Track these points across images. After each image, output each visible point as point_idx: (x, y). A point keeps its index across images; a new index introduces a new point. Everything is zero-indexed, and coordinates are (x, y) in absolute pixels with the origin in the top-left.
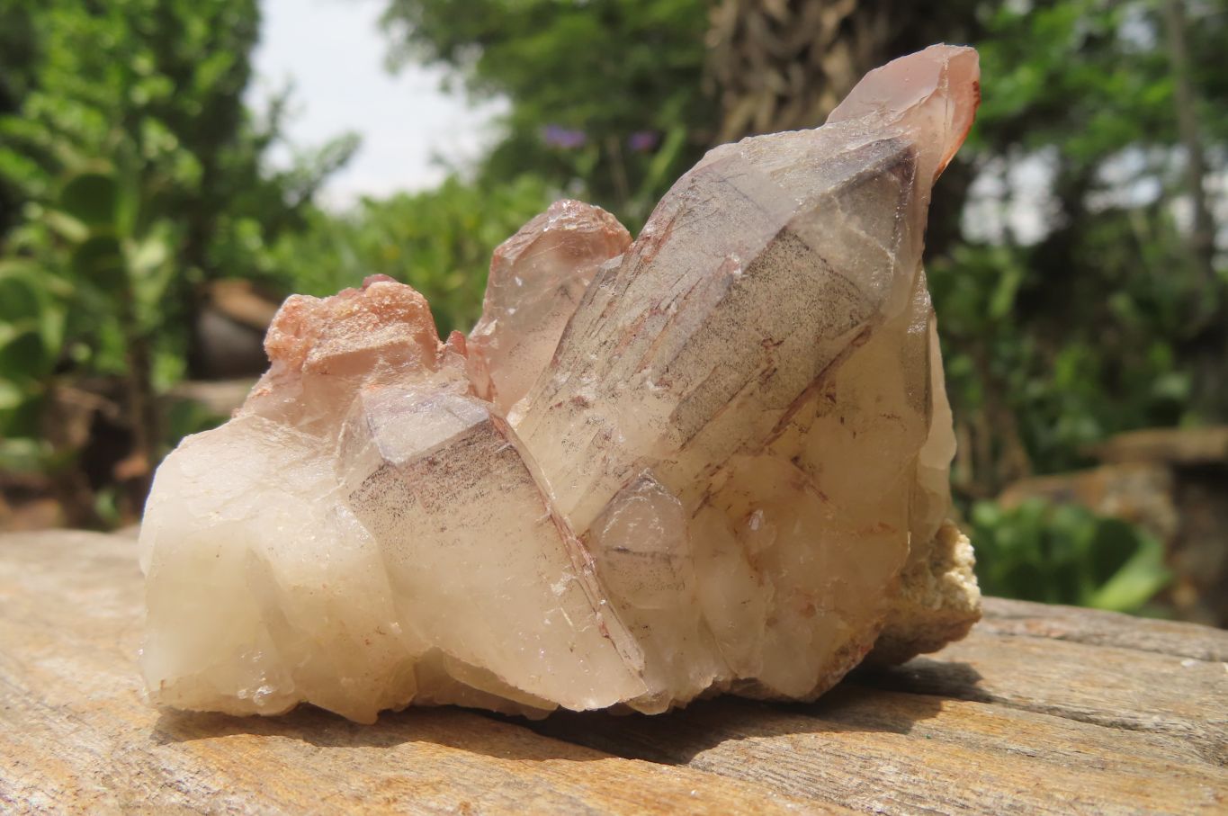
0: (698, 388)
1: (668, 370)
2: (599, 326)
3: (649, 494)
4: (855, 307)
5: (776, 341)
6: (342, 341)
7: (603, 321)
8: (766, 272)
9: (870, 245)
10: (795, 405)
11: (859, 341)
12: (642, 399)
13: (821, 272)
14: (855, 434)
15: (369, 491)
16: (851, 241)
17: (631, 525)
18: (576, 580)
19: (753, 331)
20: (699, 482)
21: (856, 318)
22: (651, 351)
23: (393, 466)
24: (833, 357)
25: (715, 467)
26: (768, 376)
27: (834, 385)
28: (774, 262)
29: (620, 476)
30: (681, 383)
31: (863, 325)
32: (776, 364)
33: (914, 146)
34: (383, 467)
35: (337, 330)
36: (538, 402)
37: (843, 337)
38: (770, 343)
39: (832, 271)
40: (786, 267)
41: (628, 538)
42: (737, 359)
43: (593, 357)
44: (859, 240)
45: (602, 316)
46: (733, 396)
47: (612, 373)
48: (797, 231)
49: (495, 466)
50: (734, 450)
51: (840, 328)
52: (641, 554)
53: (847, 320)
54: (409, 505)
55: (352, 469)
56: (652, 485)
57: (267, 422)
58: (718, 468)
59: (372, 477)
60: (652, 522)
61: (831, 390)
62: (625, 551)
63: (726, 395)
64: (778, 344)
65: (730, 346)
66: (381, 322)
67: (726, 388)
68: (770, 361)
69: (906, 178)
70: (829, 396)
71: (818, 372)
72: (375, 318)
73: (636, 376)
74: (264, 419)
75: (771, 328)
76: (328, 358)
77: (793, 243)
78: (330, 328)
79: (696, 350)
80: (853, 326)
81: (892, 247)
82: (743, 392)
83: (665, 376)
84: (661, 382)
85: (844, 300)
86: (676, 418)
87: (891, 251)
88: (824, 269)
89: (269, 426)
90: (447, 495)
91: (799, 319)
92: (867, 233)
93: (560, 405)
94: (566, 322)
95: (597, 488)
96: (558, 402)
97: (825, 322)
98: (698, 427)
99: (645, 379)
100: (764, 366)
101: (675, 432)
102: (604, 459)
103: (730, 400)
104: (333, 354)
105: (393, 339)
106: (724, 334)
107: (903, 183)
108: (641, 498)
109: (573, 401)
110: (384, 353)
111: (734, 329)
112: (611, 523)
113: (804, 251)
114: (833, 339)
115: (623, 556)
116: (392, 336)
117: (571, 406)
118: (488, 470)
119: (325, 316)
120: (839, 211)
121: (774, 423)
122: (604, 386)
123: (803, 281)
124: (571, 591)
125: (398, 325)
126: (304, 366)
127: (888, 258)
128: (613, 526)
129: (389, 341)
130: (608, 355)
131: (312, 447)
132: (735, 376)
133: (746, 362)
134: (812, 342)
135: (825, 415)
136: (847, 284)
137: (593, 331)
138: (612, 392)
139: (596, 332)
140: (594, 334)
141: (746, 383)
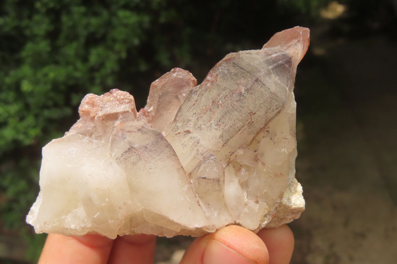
0: (229, 127)
1: (220, 121)
2: (192, 108)
3: (214, 160)
4: (277, 103)
5: (254, 113)
6: (108, 109)
7: (194, 107)
8: (251, 91)
9: (281, 85)
10: (258, 133)
11: (278, 114)
12: (211, 130)
13: (268, 92)
14: (275, 143)
15: (124, 157)
16: (276, 84)
17: (208, 170)
18: (190, 187)
19: (247, 109)
20: (226, 158)
21: (278, 106)
22: (213, 115)
23: (134, 148)
24: (270, 118)
25: (232, 153)
26: (251, 124)
27: (269, 128)
28: (254, 88)
29: (202, 155)
30: (224, 125)
31: (279, 109)
32: (253, 120)
33: (292, 56)
34: (130, 149)
35: (106, 106)
36: (171, 133)
37: (274, 112)
38: (252, 114)
39: (271, 92)
40: (257, 90)
41: (206, 174)
42: (241, 118)
43: (191, 118)
44: (278, 83)
45: (194, 105)
46: (240, 130)
47: (198, 123)
48: (261, 79)
49: (165, 150)
50: (238, 147)
51: (273, 110)
52: (210, 179)
53: (275, 107)
54: (139, 161)
55: (117, 150)
56: (214, 157)
57: (81, 136)
58: (233, 153)
59: (126, 152)
60: (214, 169)
61: (268, 129)
62: (205, 178)
63: (238, 129)
64: (254, 114)
65: (240, 114)
66: (120, 104)
67: (238, 127)
68: (251, 119)
69: (290, 66)
70: (267, 131)
71: (266, 123)
72: (118, 103)
73: (208, 123)
74: (79, 135)
75: (252, 109)
76: (104, 114)
77: (260, 83)
78: (104, 105)
79: (229, 115)
80: (276, 109)
81: (287, 86)
82: (242, 129)
83: (219, 123)
84: (217, 125)
85: (274, 101)
86: (221, 136)
87: (287, 87)
88: (269, 91)
89: (81, 137)
90: (151, 158)
91: (261, 106)
92: (280, 81)
93: (179, 133)
94: (179, 107)
95: (195, 159)
96: (178, 132)
97: (268, 108)
98: (228, 139)
99: (211, 124)
100: (249, 120)
101: (221, 141)
102: (197, 150)
103: (239, 131)
104: (106, 113)
105: (124, 110)
106: (238, 110)
107: (289, 67)
108: (211, 161)
109: (185, 131)
110: (122, 114)
111: (241, 108)
112: (201, 169)
113: (263, 86)
114: (270, 113)
115: (204, 180)
116: (124, 109)
117: (184, 133)
118: (163, 151)
119: (102, 101)
120: (272, 74)
121: (251, 139)
122: (196, 127)
123: (262, 95)
124: (189, 190)
125: (126, 105)
126: (96, 117)
127: (286, 89)
128: (202, 170)
129: (123, 110)
130: (197, 117)
131: (98, 144)
132: (241, 123)
133: (244, 119)
134: (264, 114)
135: (266, 137)
136: (275, 96)
137: (191, 110)
138: (200, 128)
139: (192, 110)
140: (191, 111)
141: (244, 126)
